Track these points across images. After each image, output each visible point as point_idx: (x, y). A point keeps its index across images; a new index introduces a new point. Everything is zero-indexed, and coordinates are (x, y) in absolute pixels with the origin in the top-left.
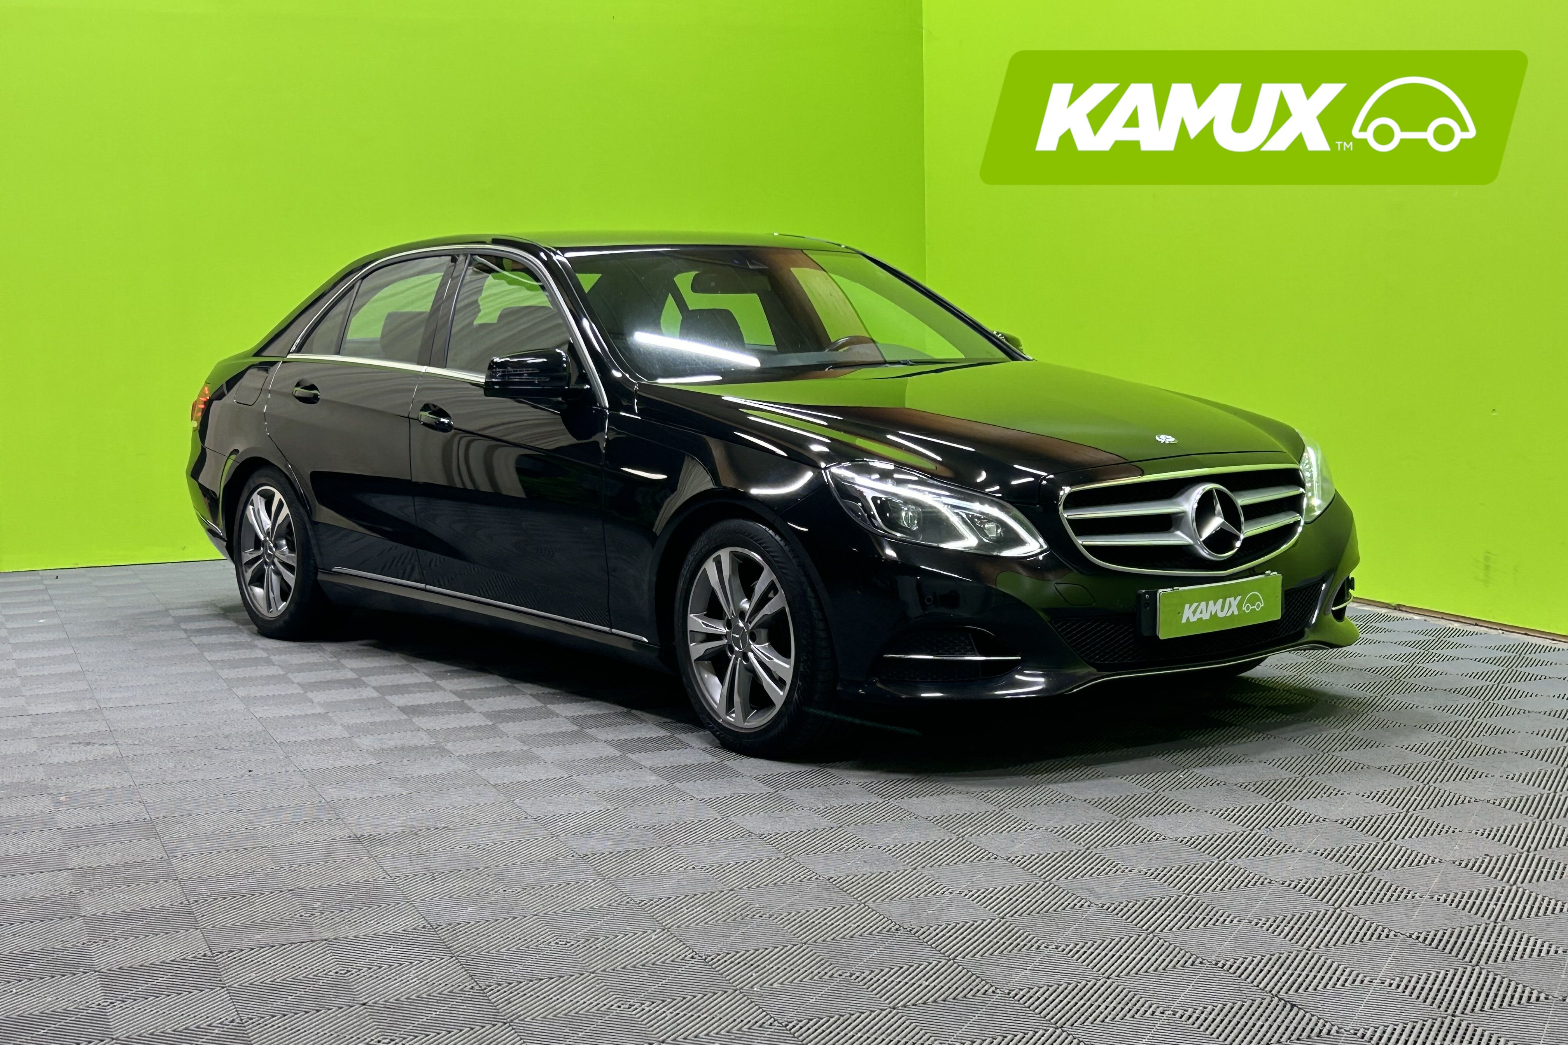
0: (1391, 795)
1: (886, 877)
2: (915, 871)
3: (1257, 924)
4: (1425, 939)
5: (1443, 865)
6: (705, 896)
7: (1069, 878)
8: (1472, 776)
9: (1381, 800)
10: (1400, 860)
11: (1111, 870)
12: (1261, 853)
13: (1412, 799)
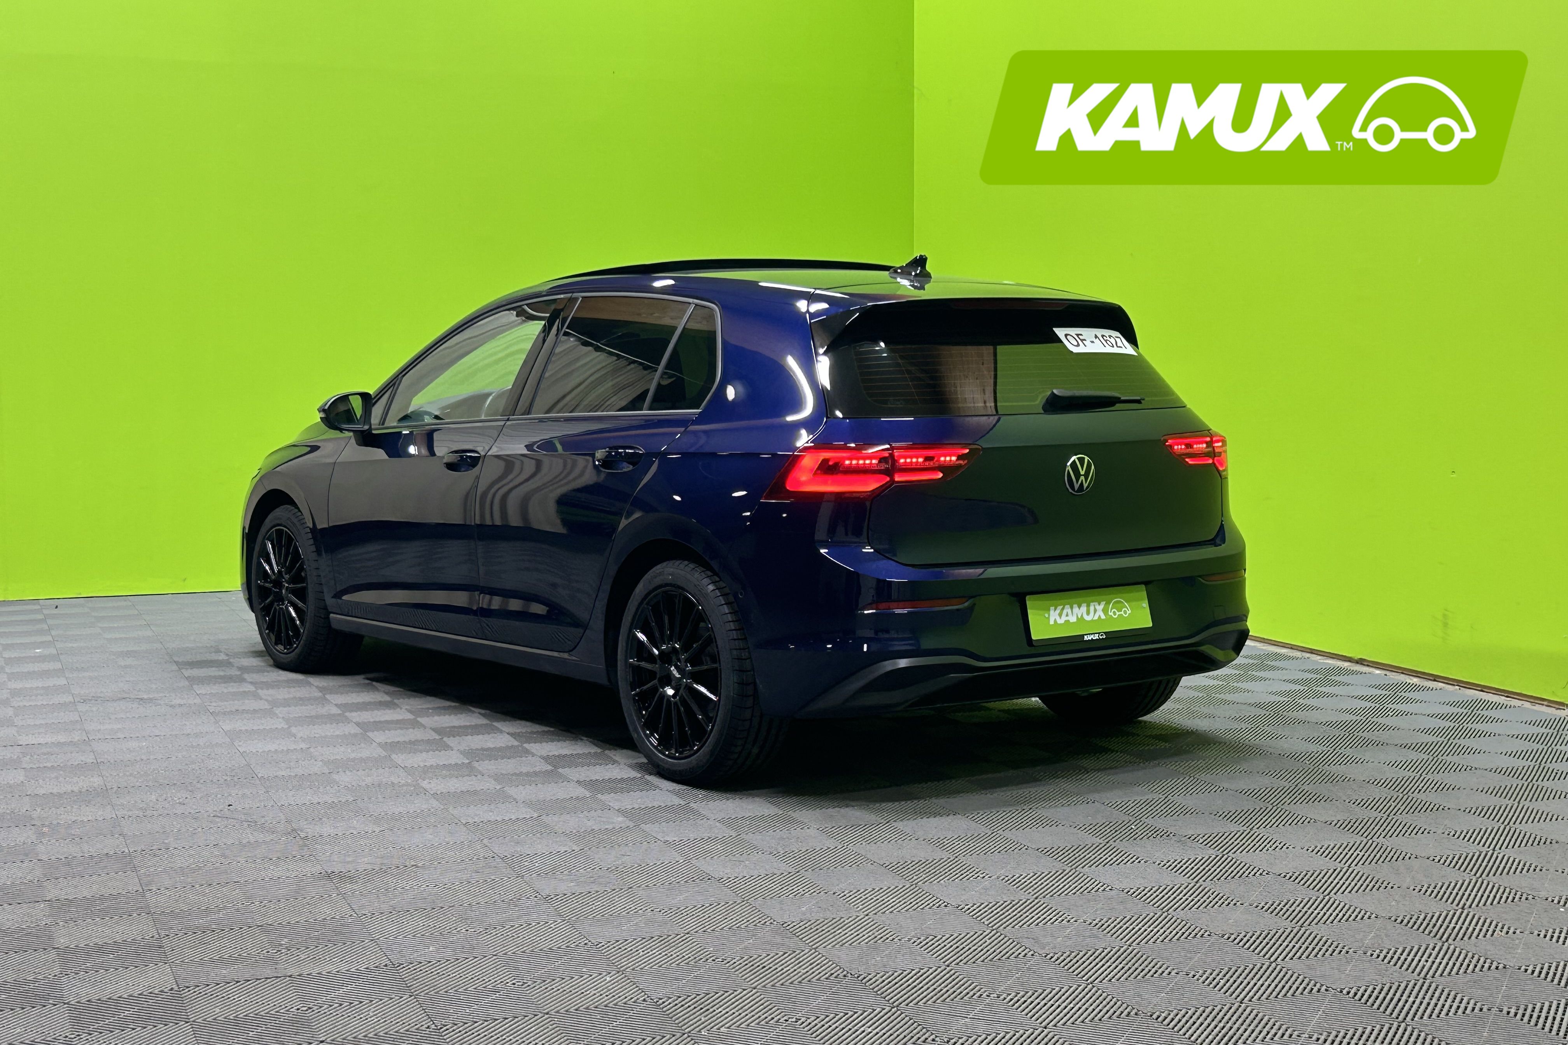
0: (1335, 849)
1: (838, 923)
2: (867, 918)
6: (661, 939)
7: (1016, 927)
8: (1415, 832)
9: (1325, 854)
10: (1338, 915)
11: (1057, 920)
12: (1204, 905)
13: (1355, 854)
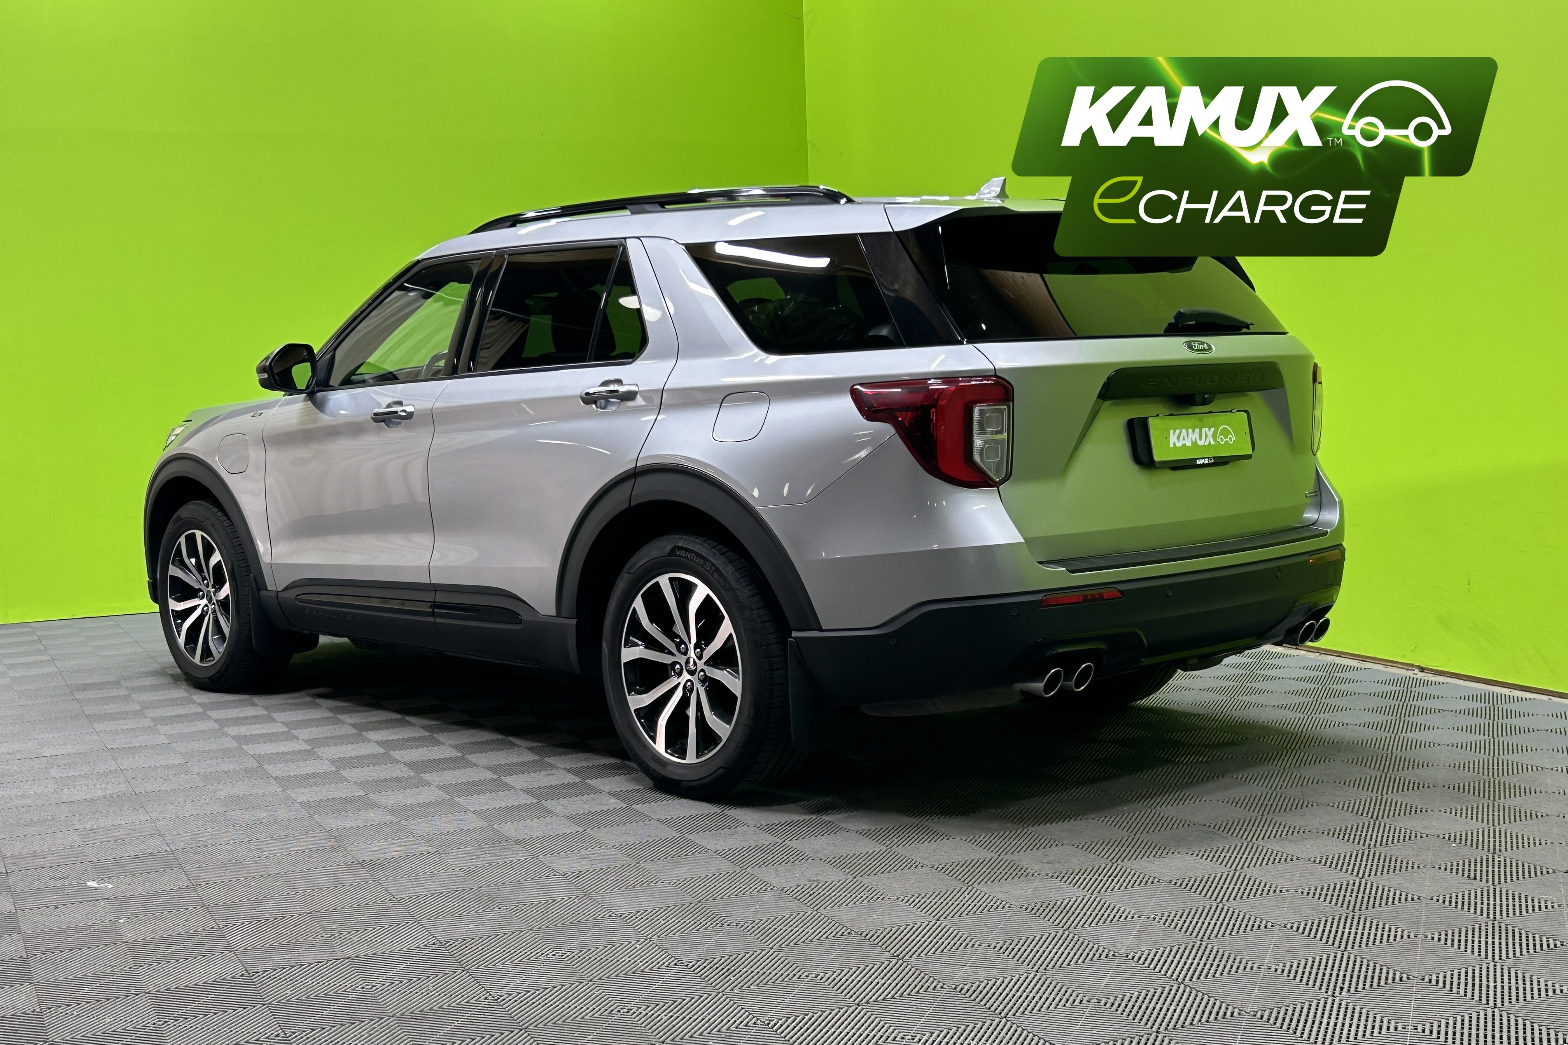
3: (1154, 919)
4: (1298, 929)
5: (1300, 863)
